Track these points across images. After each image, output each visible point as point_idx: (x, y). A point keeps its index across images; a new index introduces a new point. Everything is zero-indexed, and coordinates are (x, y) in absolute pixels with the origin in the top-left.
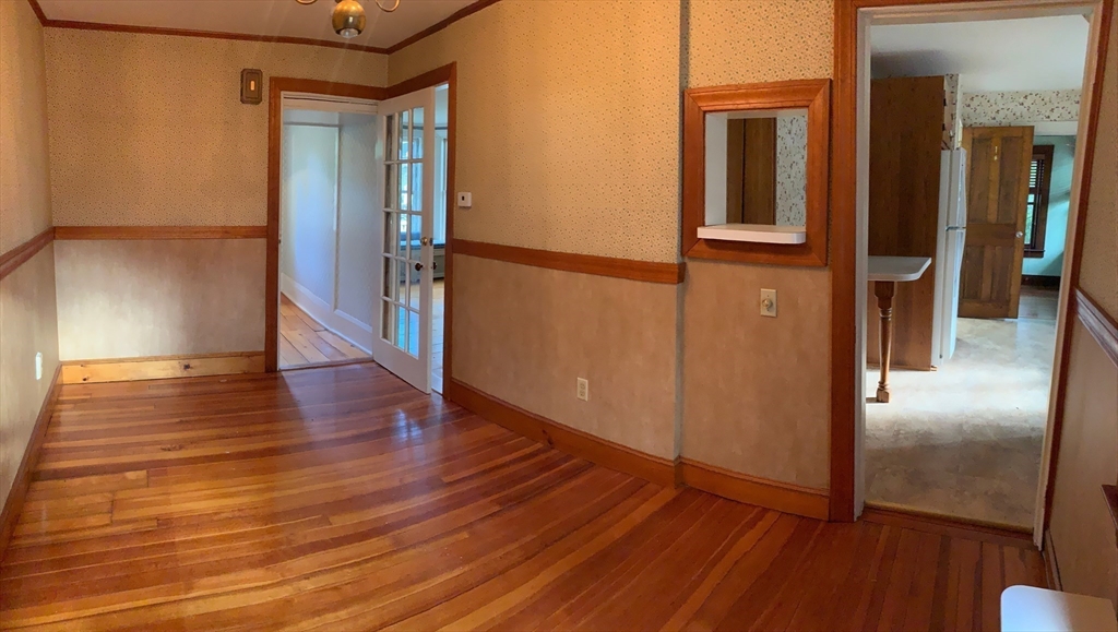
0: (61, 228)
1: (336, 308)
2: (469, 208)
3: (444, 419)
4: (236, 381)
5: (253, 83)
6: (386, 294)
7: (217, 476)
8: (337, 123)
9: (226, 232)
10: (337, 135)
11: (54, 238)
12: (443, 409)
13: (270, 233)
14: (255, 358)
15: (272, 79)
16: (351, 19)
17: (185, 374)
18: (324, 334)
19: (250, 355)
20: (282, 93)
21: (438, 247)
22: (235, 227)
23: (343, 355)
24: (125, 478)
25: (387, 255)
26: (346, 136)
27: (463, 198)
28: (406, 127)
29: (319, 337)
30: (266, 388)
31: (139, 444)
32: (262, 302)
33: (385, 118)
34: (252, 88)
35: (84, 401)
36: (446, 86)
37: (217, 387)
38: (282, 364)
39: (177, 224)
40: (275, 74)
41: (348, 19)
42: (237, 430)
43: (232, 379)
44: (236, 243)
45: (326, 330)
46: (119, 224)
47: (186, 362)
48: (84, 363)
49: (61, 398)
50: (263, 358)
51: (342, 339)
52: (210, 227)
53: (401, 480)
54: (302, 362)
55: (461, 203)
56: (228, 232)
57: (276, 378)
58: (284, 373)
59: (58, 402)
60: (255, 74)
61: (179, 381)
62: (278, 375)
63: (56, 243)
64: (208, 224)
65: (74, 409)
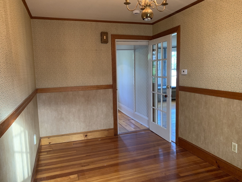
0: (39, 89)
1: (135, 111)
2: (186, 75)
3: (177, 152)
4: (104, 140)
5: (105, 36)
6: (153, 106)
7: (103, 174)
8: (133, 48)
9: (98, 87)
10: (133, 53)
11: (37, 93)
12: (176, 148)
13: (113, 87)
14: (110, 131)
15: (112, 35)
16: (149, 15)
17: (86, 138)
18: (132, 121)
19: (108, 130)
20: (116, 40)
21: (173, 88)
22: (101, 85)
23: (139, 128)
24: (70, 178)
25: (153, 92)
26: (137, 53)
27: (184, 72)
28: (160, 48)
29: (131, 122)
30: (114, 141)
31: (73, 165)
32: (112, 111)
33: (152, 46)
34: (105, 38)
35: (50, 151)
36: (176, 34)
37: (97, 142)
38: (119, 132)
39: (81, 85)
40: (112, 33)
41: (147, 15)
42: (107, 157)
43: (102, 139)
44: (101, 91)
45: (133, 119)
46: (60, 87)
47: (85, 134)
48: (49, 137)
49: (41, 151)
50: (113, 130)
51: (138, 122)
52: (92, 86)
53: (165, 174)
54: (126, 131)
55: (182, 73)
56: (99, 87)
57: (117, 138)
58: (121, 136)
59: (41, 152)
60: (106, 34)
61: (84, 141)
62: (118, 136)
63: (38, 95)
64: (91, 85)
65: (47, 154)
